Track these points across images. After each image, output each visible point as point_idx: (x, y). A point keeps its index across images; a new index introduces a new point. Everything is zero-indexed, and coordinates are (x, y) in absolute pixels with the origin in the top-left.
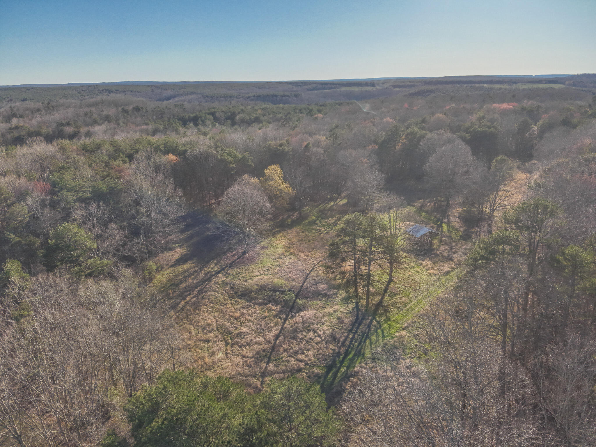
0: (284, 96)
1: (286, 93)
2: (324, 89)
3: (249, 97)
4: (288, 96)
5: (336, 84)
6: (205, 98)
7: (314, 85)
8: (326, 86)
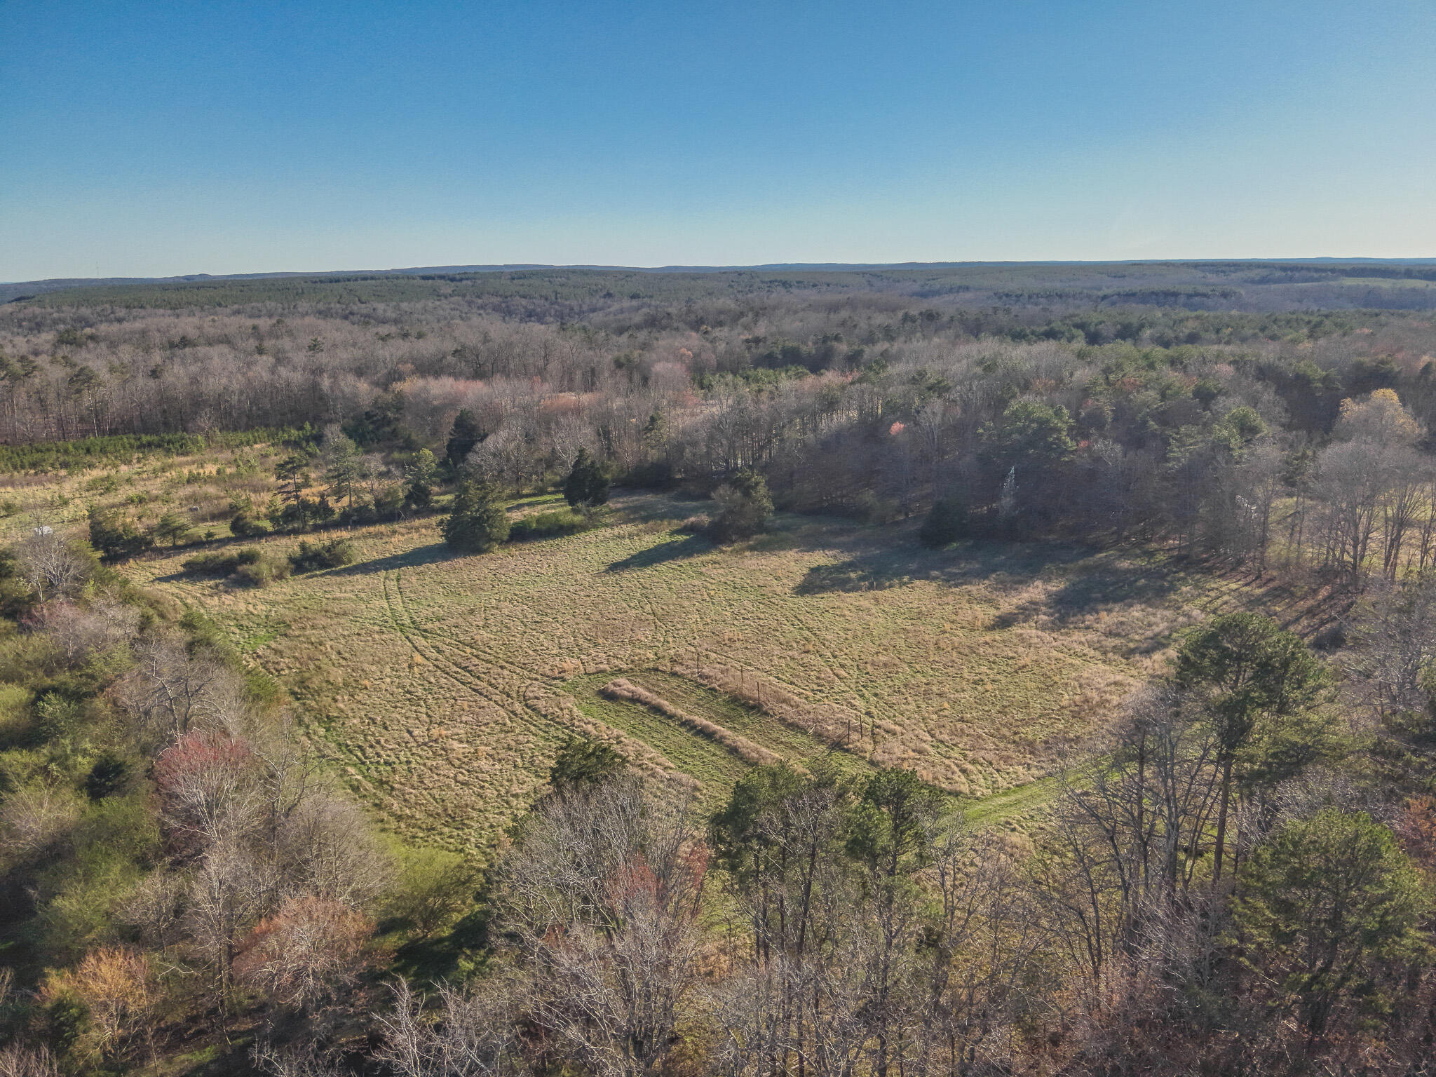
0: (1197, 294)
1: (1201, 289)
2: (1291, 280)
3: (1104, 297)
4: (1205, 295)
5: (1325, 270)
6: (1000, 298)
7: (1264, 272)
8: (1297, 275)
